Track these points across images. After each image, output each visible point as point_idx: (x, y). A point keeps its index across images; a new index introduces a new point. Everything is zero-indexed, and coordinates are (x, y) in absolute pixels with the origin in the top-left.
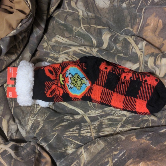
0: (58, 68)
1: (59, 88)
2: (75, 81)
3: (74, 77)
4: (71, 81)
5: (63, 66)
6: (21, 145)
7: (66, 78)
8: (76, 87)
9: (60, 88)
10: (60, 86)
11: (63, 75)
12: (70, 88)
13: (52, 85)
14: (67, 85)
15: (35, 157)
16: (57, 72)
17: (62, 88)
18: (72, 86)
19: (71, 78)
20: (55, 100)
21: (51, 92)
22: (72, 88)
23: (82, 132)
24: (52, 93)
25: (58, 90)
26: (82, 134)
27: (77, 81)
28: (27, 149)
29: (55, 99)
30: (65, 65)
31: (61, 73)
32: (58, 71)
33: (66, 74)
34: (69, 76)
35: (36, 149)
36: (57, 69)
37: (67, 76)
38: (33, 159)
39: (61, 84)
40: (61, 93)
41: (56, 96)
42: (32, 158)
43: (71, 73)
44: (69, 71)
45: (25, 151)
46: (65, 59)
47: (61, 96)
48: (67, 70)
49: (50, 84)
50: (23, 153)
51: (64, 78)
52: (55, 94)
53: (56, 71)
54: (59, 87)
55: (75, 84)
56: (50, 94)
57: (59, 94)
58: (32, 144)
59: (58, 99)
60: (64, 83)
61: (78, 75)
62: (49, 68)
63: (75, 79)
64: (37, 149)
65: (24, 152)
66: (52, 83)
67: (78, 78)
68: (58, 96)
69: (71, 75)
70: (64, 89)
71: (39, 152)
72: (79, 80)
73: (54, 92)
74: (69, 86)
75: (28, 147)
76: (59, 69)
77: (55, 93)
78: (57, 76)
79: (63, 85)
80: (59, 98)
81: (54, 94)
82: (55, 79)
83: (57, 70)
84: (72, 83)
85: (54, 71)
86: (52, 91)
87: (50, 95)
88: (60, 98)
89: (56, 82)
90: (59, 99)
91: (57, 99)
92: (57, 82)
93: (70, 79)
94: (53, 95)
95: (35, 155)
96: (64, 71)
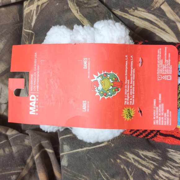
6: (6, 131)
15: (19, 174)
23: (161, 173)
26: (157, 177)
28: (13, 148)
35: (30, 157)
38: (14, 177)
42: (13, 174)
45: (7, 150)
58: (27, 142)
64: (33, 157)
65: (4, 151)
71: (34, 163)
75: (16, 144)
95: (22, 169)
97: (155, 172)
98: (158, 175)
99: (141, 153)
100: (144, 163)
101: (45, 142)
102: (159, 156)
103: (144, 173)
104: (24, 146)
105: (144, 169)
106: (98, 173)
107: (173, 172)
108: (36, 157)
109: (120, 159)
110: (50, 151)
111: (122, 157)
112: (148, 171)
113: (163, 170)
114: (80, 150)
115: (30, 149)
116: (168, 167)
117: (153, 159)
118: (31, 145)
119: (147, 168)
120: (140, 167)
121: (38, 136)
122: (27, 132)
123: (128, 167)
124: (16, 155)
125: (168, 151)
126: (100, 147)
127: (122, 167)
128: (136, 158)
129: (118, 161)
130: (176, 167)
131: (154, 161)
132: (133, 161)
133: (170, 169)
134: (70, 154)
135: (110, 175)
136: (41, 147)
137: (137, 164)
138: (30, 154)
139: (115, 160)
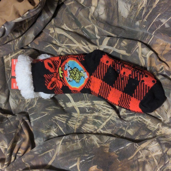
0: (57, 61)
1: (58, 81)
2: (74, 74)
3: (73, 70)
4: (70, 74)
5: (62, 59)
6: (7, 116)
7: (64, 71)
8: (74, 80)
9: (60, 80)
10: (60, 79)
11: (62, 68)
12: (69, 81)
14: (66, 78)
15: (16, 132)
17: (62, 81)
18: (71, 79)
19: (70, 71)
21: (51, 84)
22: (71, 82)
25: (58, 83)
27: (76, 74)
28: (11, 122)
30: (64, 58)
31: (60, 66)
32: (57, 64)
33: (65, 67)
34: (68, 69)
36: (57, 62)
37: (65, 69)
38: (14, 134)
39: (60, 77)
40: (61, 86)
41: (56, 88)
43: (70, 66)
44: (67, 64)
45: (9, 124)
48: (66, 63)
50: (6, 125)
51: (63, 71)
55: (74, 77)
56: (51, 86)
57: (59, 87)
58: (17, 119)
60: (63, 76)
61: (77, 69)
63: (73, 72)
65: (8, 124)
66: (51, 76)
67: (77, 71)
69: (69, 68)
72: (77, 73)
74: (68, 79)
75: (12, 121)
76: (59, 62)
79: (62, 78)
81: (55, 86)
82: (54, 72)
83: (57, 63)
84: (70, 77)
87: (51, 87)
89: (55, 75)
92: (56, 75)
93: (68, 72)
94: (53, 87)
95: (17, 130)
96: (63, 64)
97: (67, 122)
98: (68, 123)
99: (61, 115)
100: (62, 119)
101: (24, 118)
102: (68, 116)
103: (63, 123)
104: (16, 121)
105: (63, 121)
106: (46, 126)
107: (74, 121)
108: (22, 124)
109: (53, 119)
110: (27, 121)
111: (53, 118)
112: (64, 122)
113: (70, 121)
114: (37, 119)
115: (19, 122)
116: (72, 119)
117: (65, 117)
118: (19, 120)
119: (64, 121)
120: (61, 121)
121: (21, 116)
122: (16, 115)
123: (56, 122)
124: (13, 125)
125: (72, 114)
126: (45, 116)
127: (54, 122)
128: (59, 118)
129: (52, 120)
130: (75, 119)
131: (66, 118)
132: (58, 119)
133: (72, 120)
134: (34, 121)
135: (50, 126)
136: (23, 120)
137: (59, 120)
138: (19, 124)
139: (51, 120)
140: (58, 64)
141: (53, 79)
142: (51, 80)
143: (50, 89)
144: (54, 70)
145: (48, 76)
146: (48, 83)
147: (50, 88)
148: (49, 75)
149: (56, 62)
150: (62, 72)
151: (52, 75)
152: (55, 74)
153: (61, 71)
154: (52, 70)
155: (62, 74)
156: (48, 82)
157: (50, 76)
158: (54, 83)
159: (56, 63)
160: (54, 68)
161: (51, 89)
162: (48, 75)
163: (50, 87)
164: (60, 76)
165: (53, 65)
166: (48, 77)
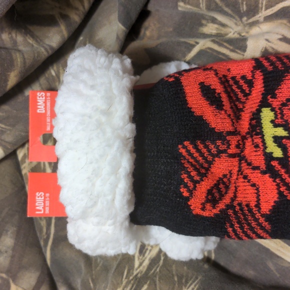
0: (243, 77)
9: (264, 173)
10: (263, 167)
11: (279, 113)
13: (214, 156)
16: (238, 99)
17: (274, 174)
20: (234, 231)
21: (210, 192)
24: (217, 195)
25: (254, 185)
29: (232, 226)
31: (264, 103)
32: (243, 91)
36: (242, 82)
39: (269, 157)
40: (269, 200)
41: (235, 213)
46: (280, 39)
47: (263, 215)
49: (202, 155)
51: (287, 128)
52: (233, 200)
53: (236, 95)
54: (257, 168)
56: (208, 201)
57: (258, 206)
59: (249, 224)
60: (284, 151)
62: (202, 77)
66: (214, 151)
68: (250, 211)
70: (283, 180)
73: (223, 190)
76: (250, 84)
77: (230, 194)
78: (238, 118)
79: (277, 159)
80: (254, 224)
81: (227, 200)
82: (231, 129)
83: (240, 87)
85: (226, 92)
86: (216, 186)
87: (208, 206)
88: (259, 225)
89: (233, 146)
90: (252, 229)
91: (242, 228)
92: (238, 146)
94: (221, 206)
96: (284, 92)
140: (246, 95)
141: (222, 166)
142: (207, 169)
143: (206, 214)
144: (228, 121)
145: (198, 151)
146: (195, 183)
147: (203, 209)
148: (203, 142)
149: (236, 83)
150: (281, 132)
151: (219, 143)
152: (234, 140)
153: (276, 126)
154: (218, 121)
155: (277, 140)
156: (197, 178)
157: (209, 151)
158: (221, 186)
159: (234, 87)
160: (230, 112)
161: (210, 212)
162: (201, 146)
163: (203, 204)
164: (268, 151)
165: (224, 98)
166: (196, 155)
